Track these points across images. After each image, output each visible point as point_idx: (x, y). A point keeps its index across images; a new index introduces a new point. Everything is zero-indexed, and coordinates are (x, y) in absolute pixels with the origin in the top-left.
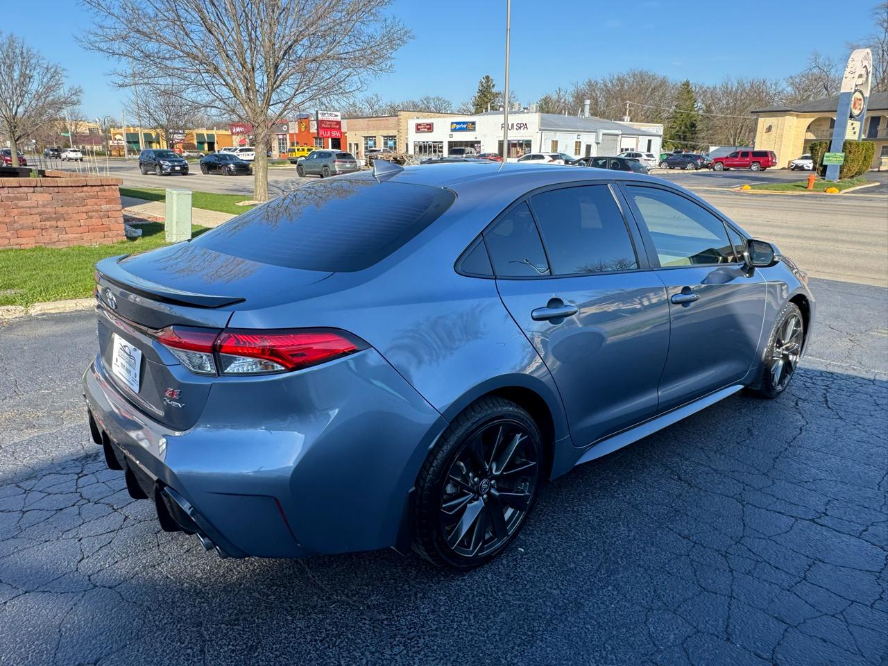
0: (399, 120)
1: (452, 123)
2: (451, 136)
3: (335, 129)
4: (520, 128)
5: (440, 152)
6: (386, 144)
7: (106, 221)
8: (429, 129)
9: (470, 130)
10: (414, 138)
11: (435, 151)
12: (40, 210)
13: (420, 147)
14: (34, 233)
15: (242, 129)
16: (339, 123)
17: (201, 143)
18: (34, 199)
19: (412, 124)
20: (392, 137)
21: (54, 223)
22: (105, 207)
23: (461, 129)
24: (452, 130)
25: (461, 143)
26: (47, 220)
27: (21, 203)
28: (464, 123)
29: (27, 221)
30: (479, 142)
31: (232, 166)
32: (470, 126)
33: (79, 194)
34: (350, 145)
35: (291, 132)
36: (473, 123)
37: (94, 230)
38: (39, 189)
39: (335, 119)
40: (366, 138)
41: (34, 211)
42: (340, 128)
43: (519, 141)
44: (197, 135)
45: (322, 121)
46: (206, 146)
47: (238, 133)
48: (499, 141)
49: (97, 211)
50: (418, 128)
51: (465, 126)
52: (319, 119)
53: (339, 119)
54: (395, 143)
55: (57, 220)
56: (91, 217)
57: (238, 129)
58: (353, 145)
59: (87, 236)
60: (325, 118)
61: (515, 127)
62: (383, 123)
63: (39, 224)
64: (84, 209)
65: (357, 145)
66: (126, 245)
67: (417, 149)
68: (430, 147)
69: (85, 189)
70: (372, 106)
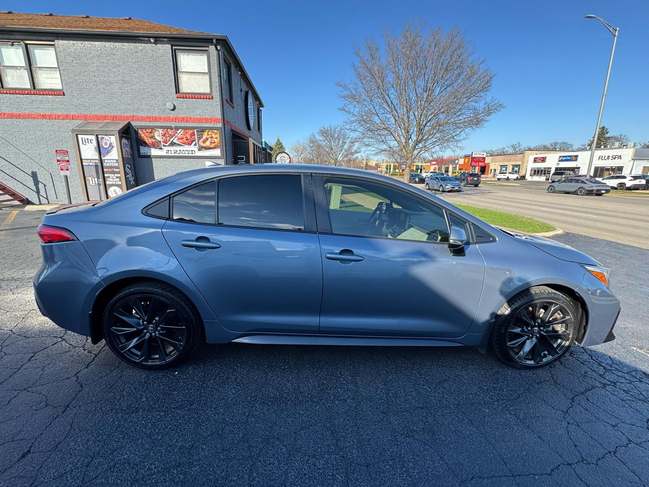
0: (524, 156)
1: (560, 157)
2: (558, 164)
3: (481, 161)
4: (615, 158)
5: (548, 174)
6: (513, 169)
8: (543, 160)
9: (573, 161)
10: (531, 165)
11: (545, 174)
13: (535, 171)
15: (436, 163)
16: (484, 158)
17: (417, 169)
19: (531, 158)
20: (517, 165)
23: (566, 160)
24: (559, 161)
25: (565, 169)
28: (568, 156)
30: (579, 168)
31: (417, 179)
32: (574, 158)
34: (491, 170)
35: (460, 163)
36: (577, 156)
39: (483, 156)
40: (501, 166)
42: (484, 161)
43: (612, 167)
44: (416, 165)
45: (475, 158)
46: (419, 170)
47: (433, 165)
48: (595, 167)
50: (535, 160)
51: (569, 158)
52: (473, 156)
53: (485, 156)
54: (519, 169)
57: (434, 163)
58: (493, 170)
60: (476, 156)
61: (610, 158)
62: (513, 157)
65: (495, 170)
67: (533, 172)
68: (542, 171)
70: (515, 149)
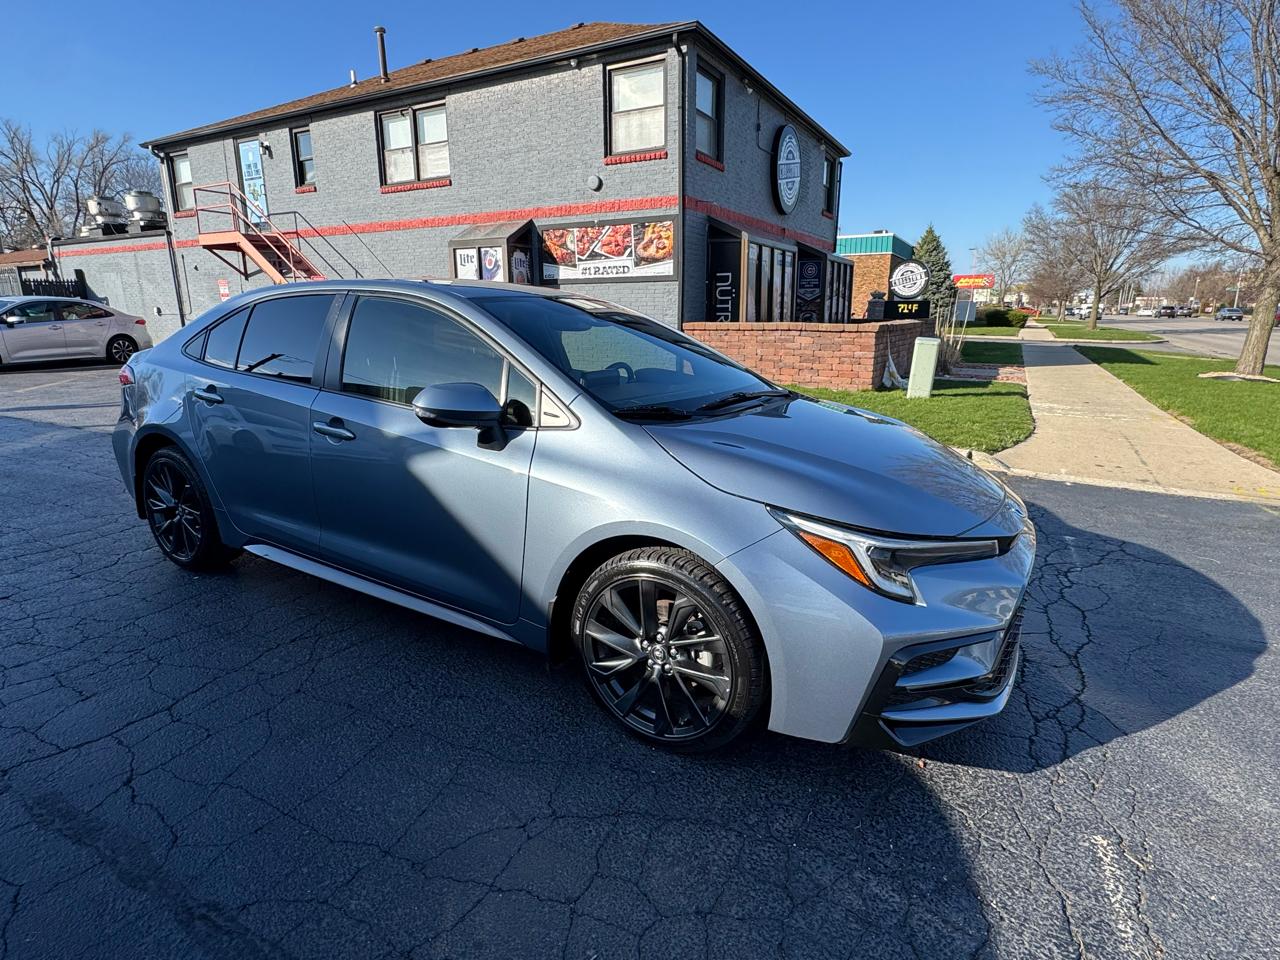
7: (856, 368)
12: (800, 352)
14: (793, 372)
18: (799, 341)
21: (810, 365)
22: (857, 354)
26: (805, 361)
27: (788, 345)
29: (789, 360)
33: (836, 339)
37: (843, 375)
38: (803, 333)
41: (796, 352)
49: (849, 357)
55: (813, 362)
56: (843, 363)
59: (835, 381)
63: (797, 365)
64: (838, 354)
66: (869, 394)
69: (843, 334)
